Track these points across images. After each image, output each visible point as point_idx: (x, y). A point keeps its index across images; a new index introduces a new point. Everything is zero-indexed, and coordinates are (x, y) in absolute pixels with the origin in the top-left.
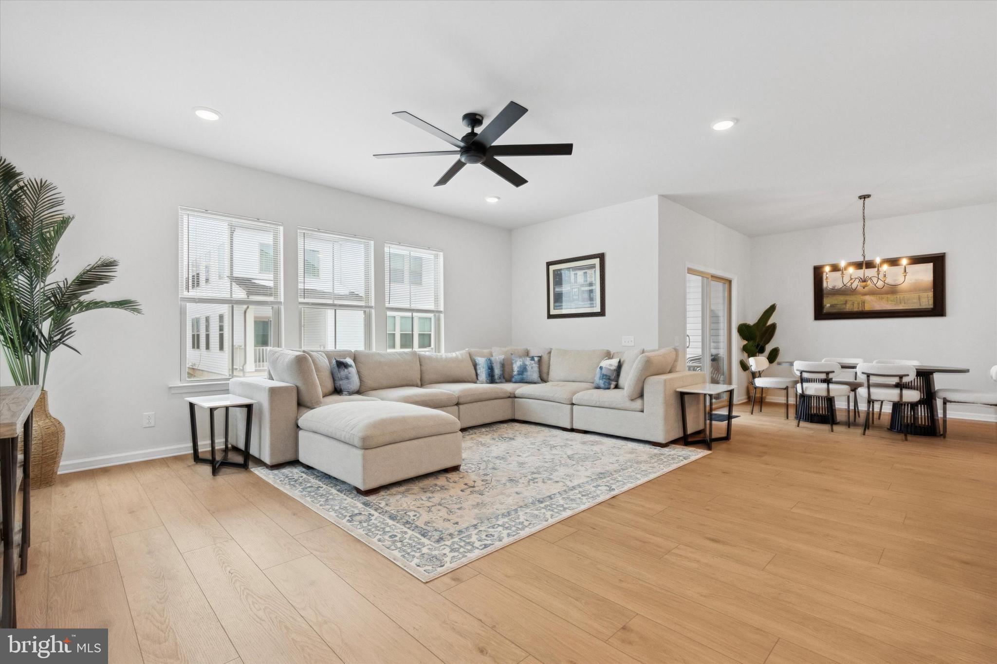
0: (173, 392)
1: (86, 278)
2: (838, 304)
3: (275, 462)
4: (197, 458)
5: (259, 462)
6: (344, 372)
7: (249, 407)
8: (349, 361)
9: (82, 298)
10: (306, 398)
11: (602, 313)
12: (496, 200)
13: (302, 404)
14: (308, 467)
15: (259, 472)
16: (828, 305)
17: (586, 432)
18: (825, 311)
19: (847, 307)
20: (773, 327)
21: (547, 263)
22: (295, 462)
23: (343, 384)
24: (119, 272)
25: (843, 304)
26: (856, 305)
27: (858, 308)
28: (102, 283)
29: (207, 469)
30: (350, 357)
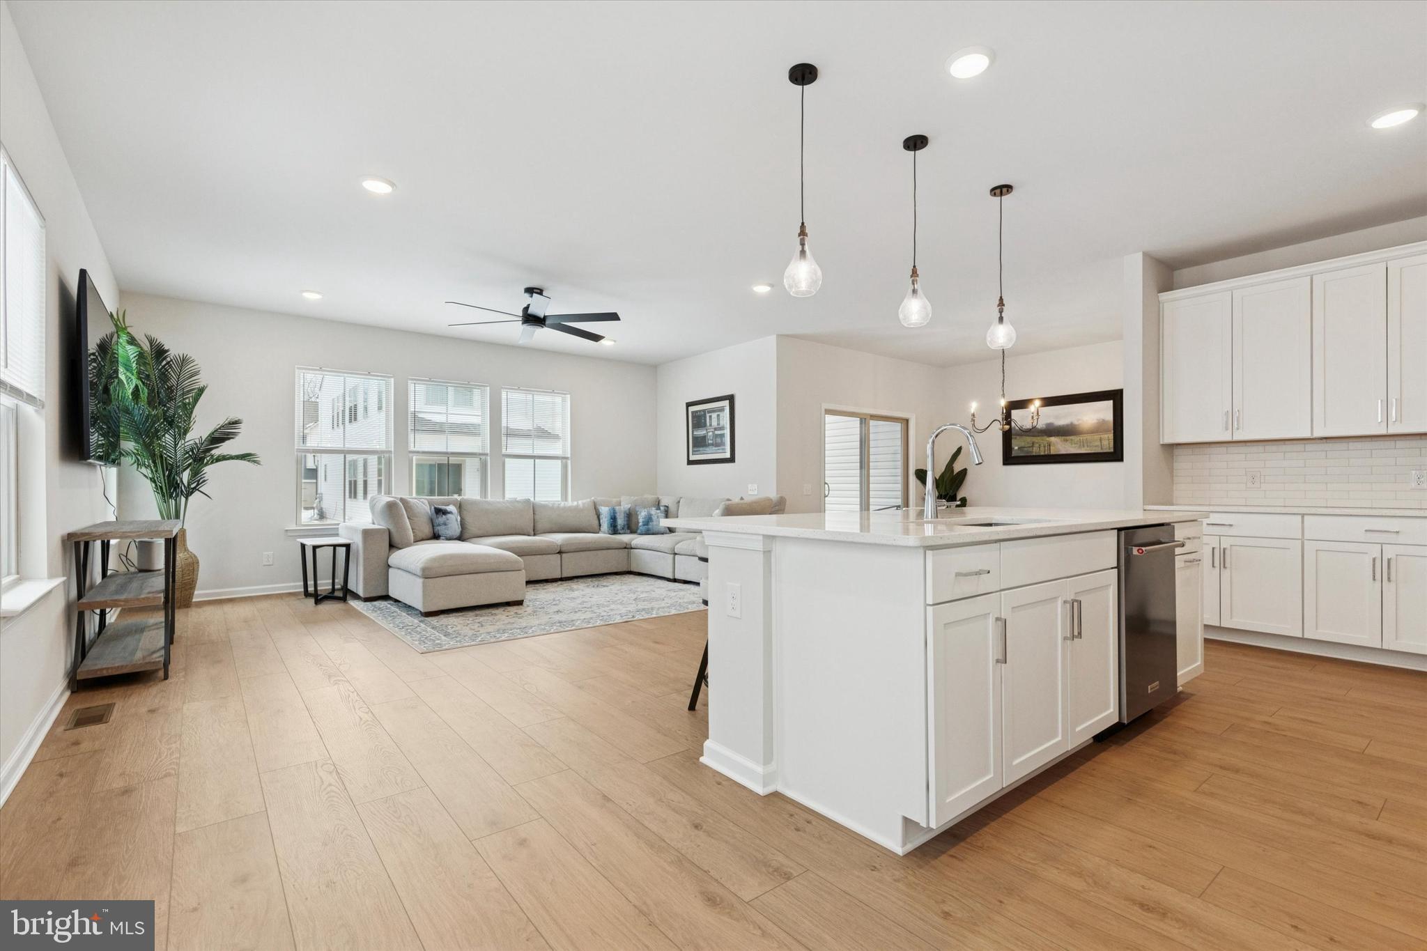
0: (289, 534)
1: (216, 435)
2: (1024, 447)
3: (367, 596)
4: (307, 594)
5: (356, 596)
6: (442, 519)
7: (348, 546)
8: (451, 508)
9: (213, 452)
10: (396, 539)
11: (732, 460)
12: (613, 343)
13: (392, 546)
14: (396, 601)
15: (354, 604)
16: (1016, 448)
17: (686, 582)
18: (1014, 454)
19: (1034, 451)
20: (964, 473)
21: (687, 403)
22: (386, 597)
23: (441, 530)
24: (243, 429)
25: (1030, 447)
26: (1042, 449)
27: (1045, 451)
28: (229, 439)
29: (312, 601)
30: (454, 505)
